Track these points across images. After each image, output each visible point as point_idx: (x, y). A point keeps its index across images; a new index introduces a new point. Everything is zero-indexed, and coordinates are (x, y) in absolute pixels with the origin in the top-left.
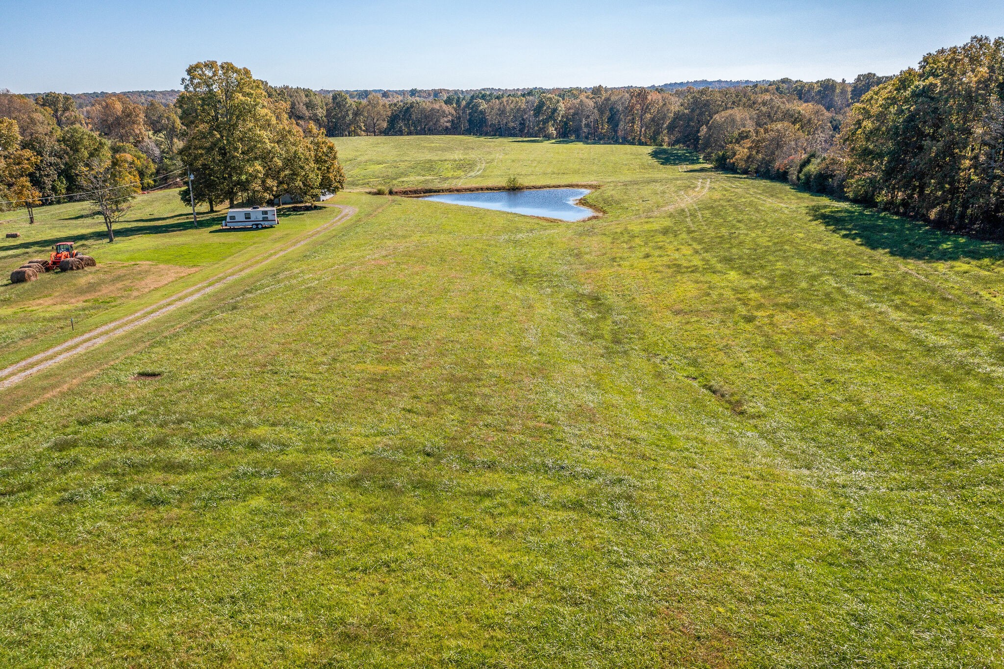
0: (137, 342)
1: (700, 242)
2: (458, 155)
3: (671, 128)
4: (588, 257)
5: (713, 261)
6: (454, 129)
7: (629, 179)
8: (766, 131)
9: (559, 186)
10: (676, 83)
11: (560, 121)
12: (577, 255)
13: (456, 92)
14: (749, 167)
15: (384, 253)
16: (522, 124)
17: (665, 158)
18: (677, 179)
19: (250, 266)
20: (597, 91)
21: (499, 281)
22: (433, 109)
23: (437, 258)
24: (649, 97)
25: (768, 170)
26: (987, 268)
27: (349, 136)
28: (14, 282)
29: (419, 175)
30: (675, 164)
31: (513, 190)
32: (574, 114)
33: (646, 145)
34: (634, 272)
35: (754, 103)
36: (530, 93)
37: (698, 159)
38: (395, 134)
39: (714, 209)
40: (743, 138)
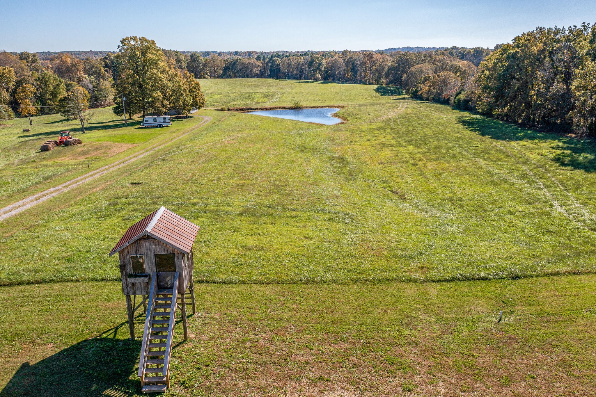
0: (122, 173)
1: (397, 133)
2: (264, 90)
3: (387, 75)
4: (338, 141)
5: (402, 142)
6: (261, 75)
7: (362, 103)
8: (439, 76)
9: (323, 107)
10: (392, 49)
11: (323, 71)
12: (332, 140)
13: (261, 53)
14: (429, 97)
15: (232, 138)
16: (301, 72)
17: (383, 92)
18: (389, 103)
19: (163, 144)
20: (345, 53)
21: (292, 151)
22: (249, 63)
23: (260, 141)
24: (375, 57)
25: (439, 98)
26: (536, 144)
27: (200, 78)
28: (42, 151)
29: (242, 100)
30: (389, 95)
31: (297, 108)
32: (332, 66)
33: (373, 84)
34: (361, 147)
35: (434, 61)
36: (306, 54)
37: (402, 92)
38: (227, 77)
39: (406, 118)
40: (426, 81)
